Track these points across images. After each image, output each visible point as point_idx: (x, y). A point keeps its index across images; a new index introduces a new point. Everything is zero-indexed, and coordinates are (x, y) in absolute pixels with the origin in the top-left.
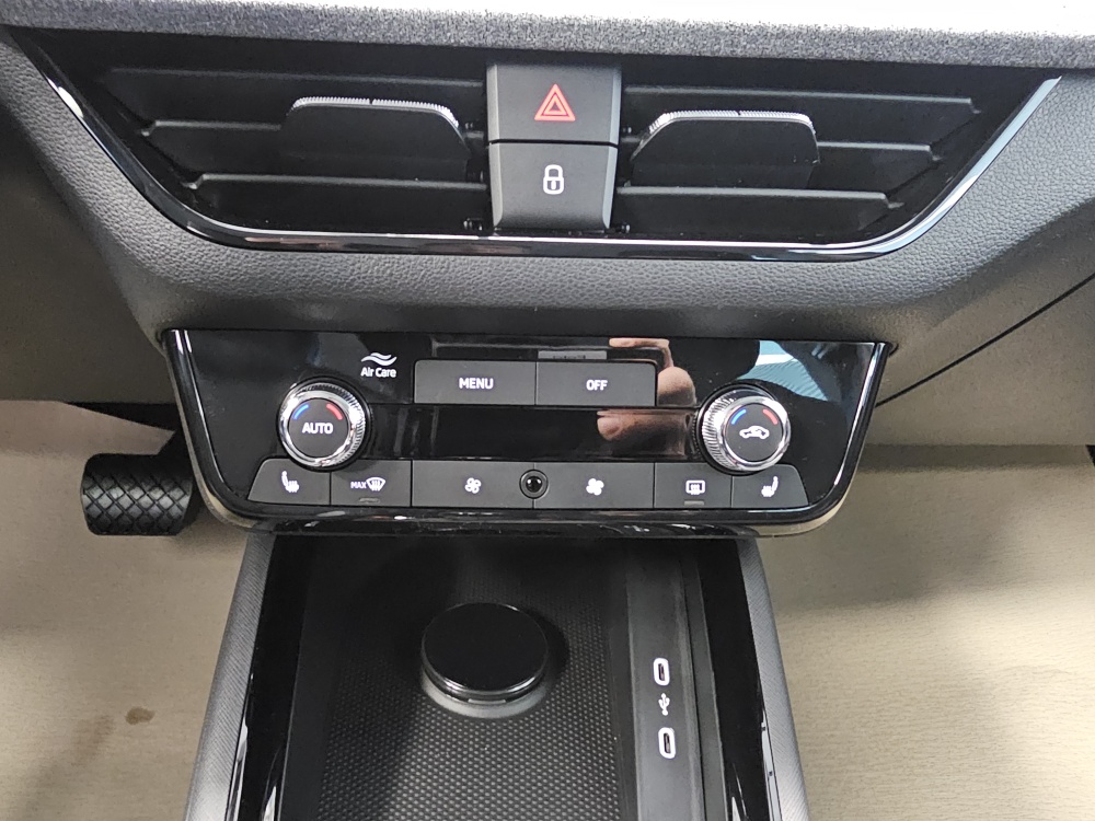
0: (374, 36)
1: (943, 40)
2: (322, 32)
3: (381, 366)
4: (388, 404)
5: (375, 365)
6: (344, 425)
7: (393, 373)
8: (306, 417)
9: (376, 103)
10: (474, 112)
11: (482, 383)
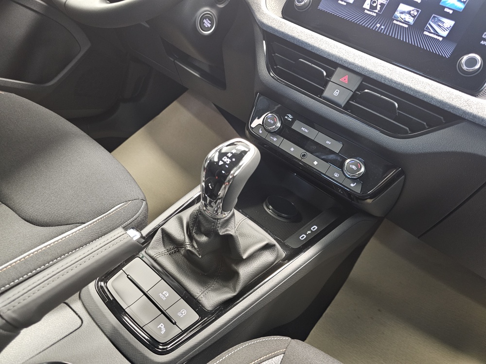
0: (318, 53)
1: (432, 98)
2: (310, 49)
3: (290, 117)
4: (286, 125)
5: (288, 117)
6: (275, 123)
7: (291, 120)
8: (269, 118)
9: (313, 65)
10: (330, 74)
11: (306, 131)
